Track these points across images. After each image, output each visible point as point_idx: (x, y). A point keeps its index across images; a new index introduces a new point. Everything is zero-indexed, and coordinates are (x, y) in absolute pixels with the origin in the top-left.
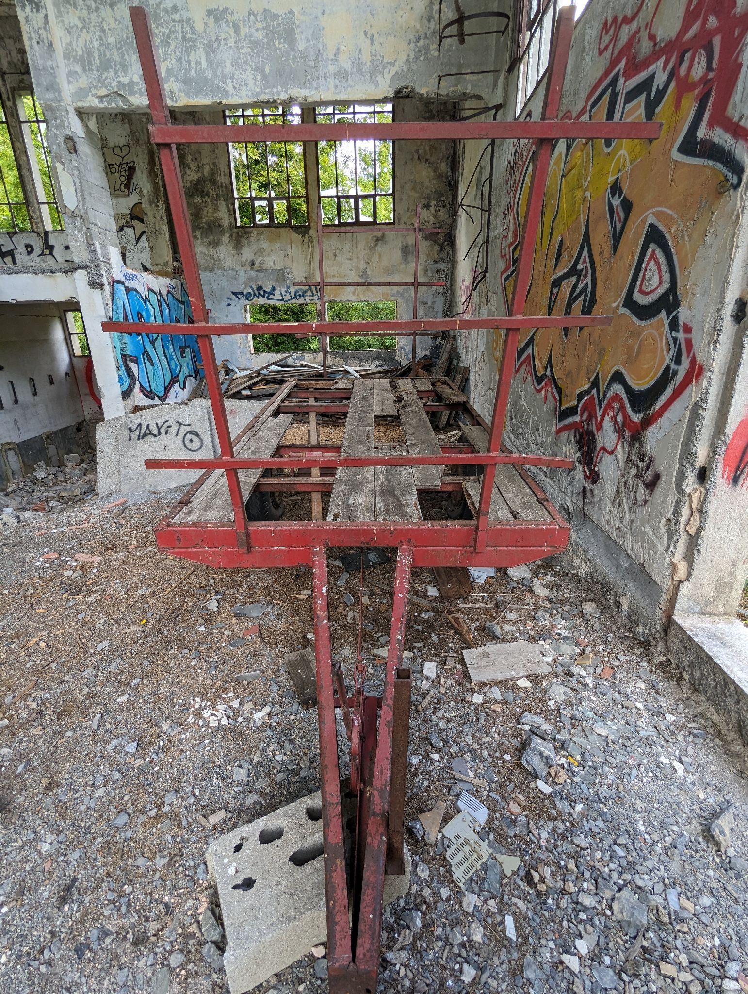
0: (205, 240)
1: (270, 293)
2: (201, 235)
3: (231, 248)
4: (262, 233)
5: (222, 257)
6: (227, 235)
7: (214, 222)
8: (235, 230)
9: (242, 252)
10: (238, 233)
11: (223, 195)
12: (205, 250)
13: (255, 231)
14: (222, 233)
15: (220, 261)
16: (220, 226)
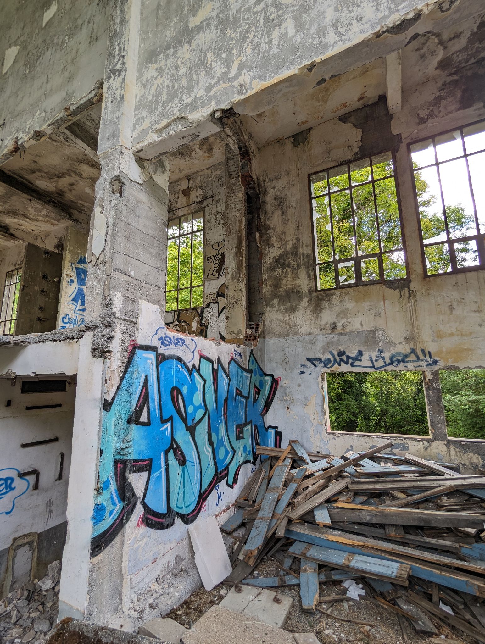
0: (282, 307)
1: (355, 359)
2: (279, 303)
3: (309, 312)
4: (347, 294)
5: (298, 322)
6: (306, 300)
7: (292, 289)
8: (315, 294)
9: (322, 315)
10: (317, 297)
11: (304, 264)
12: (280, 317)
13: (337, 293)
14: (301, 298)
15: (296, 326)
16: (298, 292)
